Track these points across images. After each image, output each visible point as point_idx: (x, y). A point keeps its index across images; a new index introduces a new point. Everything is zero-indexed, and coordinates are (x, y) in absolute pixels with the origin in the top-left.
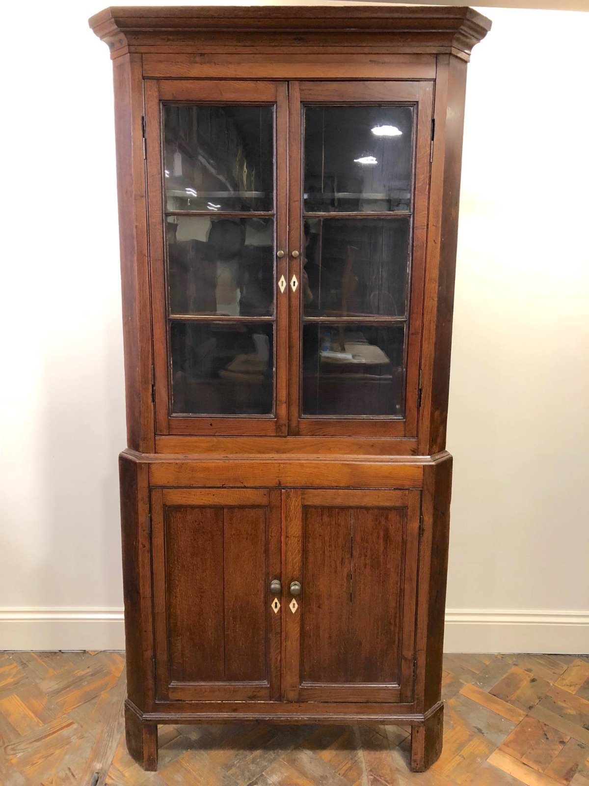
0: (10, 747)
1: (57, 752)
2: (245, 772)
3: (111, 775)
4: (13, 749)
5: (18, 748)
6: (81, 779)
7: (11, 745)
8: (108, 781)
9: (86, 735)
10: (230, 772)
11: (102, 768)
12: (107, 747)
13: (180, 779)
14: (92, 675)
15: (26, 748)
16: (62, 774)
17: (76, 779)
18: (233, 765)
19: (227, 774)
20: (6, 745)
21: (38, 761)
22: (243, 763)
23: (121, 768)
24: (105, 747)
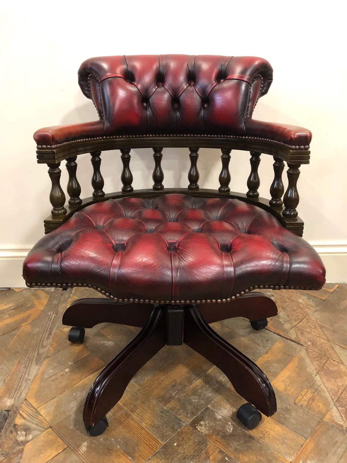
2: (187, 405)
3: (23, 414)
8: (19, 421)
10: (169, 405)
11: (13, 404)
12: (22, 380)
14: (14, 309)
18: (171, 397)
19: (165, 408)
22: (182, 395)
23: (35, 405)
24: (20, 380)
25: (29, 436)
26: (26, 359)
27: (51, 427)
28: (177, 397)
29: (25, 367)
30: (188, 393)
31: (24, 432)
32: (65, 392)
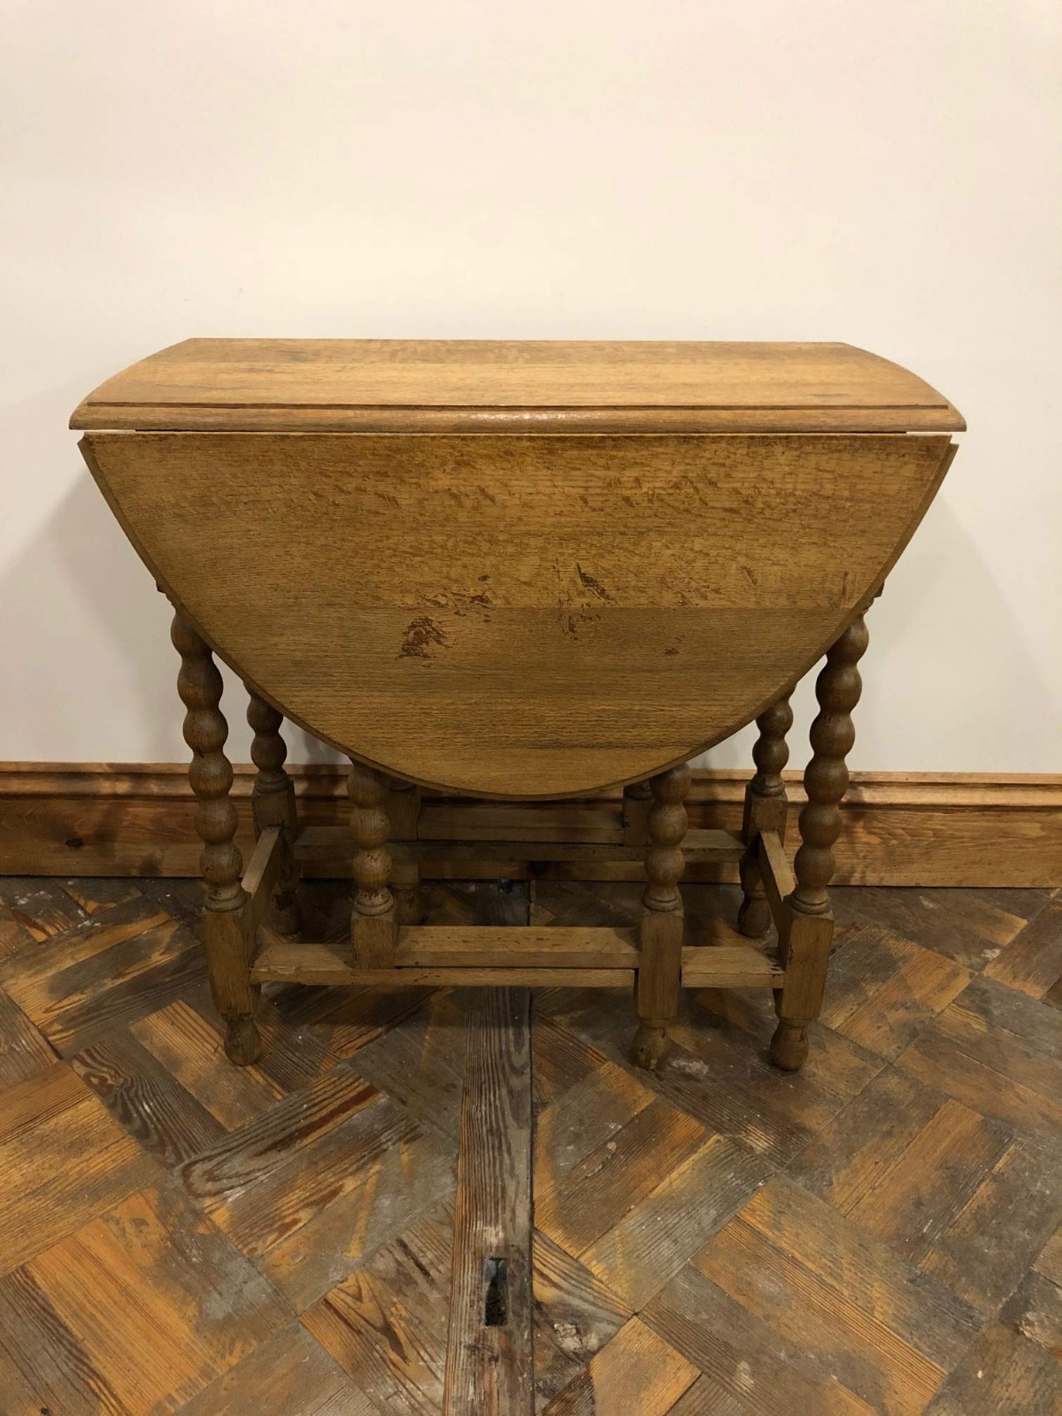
0: (198, 1170)
1: (350, 1184)
2: (975, 1264)
3: (546, 1271)
4: (211, 1177)
5: (226, 1169)
6: (451, 1280)
7: (203, 1160)
8: (543, 1292)
9: (424, 1129)
10: (926, 1263)
11: (506, 1240)
12: (503, 1173)
13: (772, 1289)
15: (253, 1171)
16: (384, 1264)
17: (433, 1280)
18: (923, 1240)
19: (917, 1269)
20: (187, 1161)
21: (296, 1216)
22: (950, 1232)
23: (565, 1247)
24: (495, 1172)
25: (588, 1336)
26: (483, 1107)
27: (636, 1314)
28: (937, 1237)
29: (490, 1131)
30: (964, 1229)
31: (570, 1326)
32: (633, 1212)
